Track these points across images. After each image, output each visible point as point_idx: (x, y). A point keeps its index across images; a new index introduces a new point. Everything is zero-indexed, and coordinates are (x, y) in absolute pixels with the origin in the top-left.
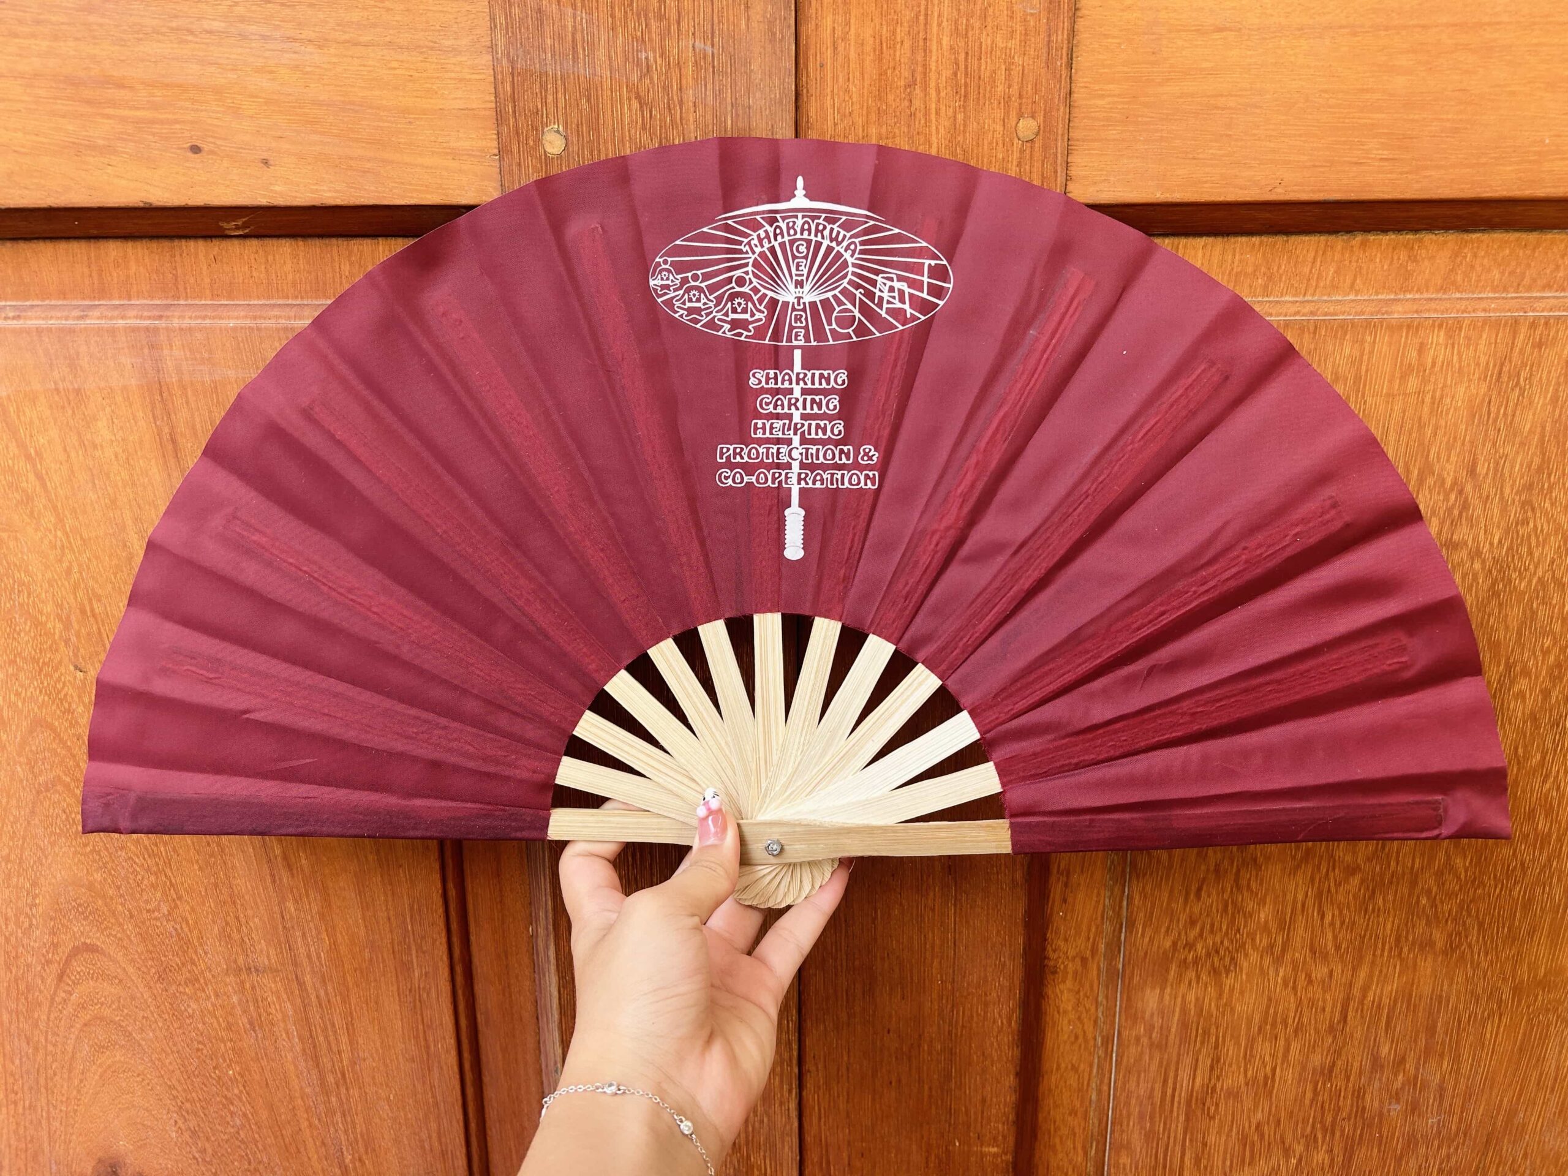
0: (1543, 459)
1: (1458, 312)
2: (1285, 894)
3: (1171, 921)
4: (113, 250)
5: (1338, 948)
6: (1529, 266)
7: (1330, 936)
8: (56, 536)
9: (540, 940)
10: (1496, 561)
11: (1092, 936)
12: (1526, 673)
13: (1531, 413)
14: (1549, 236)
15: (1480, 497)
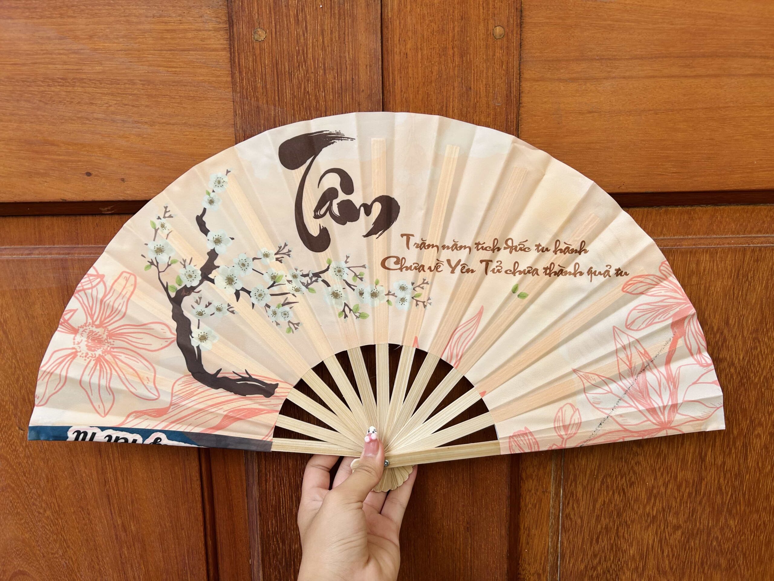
0: (763, 316)
1: (715, 245)
2: (642, 540)
3: (583, 555)
4: (46, 221)
5: (671, 568)
6: (749, 222)
7: (667, 562)
8: (12, 362)
9: (255, 567)
10: (742, 368)
11: (542, 562)
12: (760, 424)
13: (755, 294)
14: (759, 207)
15: (732, 336)
